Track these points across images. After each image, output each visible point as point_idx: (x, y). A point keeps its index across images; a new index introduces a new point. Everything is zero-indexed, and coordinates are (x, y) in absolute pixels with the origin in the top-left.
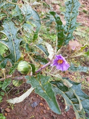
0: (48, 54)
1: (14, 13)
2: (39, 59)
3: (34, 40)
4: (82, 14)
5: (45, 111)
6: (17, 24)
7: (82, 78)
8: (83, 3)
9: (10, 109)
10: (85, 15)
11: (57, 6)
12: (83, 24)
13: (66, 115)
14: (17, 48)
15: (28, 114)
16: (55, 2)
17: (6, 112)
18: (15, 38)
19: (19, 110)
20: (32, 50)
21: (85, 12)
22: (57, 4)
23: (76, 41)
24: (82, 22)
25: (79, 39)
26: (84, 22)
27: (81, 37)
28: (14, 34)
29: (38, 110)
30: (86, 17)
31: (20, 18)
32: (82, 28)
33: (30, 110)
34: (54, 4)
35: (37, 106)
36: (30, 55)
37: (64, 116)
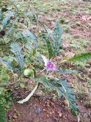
0: (44, 63)
1: (17, 36)
2: (38, 67)
3: (33, 54)
4: (76, 27)
5: (48, 116)
6: (21, 44)
7: (79, 84)
8: (76, 18)
9: (17, 115)
10: (79, 28)
11: (53, 22)
12: (78, 36)
13: (68, 118)
14: (22, 61)
15: (33, 119)
16: (50, 19)
17: (14, 118)
18: (20, 54)
19: (25, 116)
20: (32, 62)
21: (79, 25)
22: (52, 21)
23: (71, 52)
24: (77, 35)
25: (74, 50)
26: (79, 34)
27: (76, 48)
28: (19, 51)
29: (42, 115)
30: (80, 29)
31: (22, 39)
32: (77, 39)
33: (35, 115)
34: (49, 21)
35: (40, 112)
36: (32, 65)
37: (66, 118)
